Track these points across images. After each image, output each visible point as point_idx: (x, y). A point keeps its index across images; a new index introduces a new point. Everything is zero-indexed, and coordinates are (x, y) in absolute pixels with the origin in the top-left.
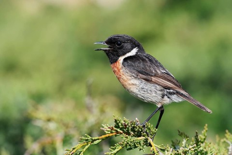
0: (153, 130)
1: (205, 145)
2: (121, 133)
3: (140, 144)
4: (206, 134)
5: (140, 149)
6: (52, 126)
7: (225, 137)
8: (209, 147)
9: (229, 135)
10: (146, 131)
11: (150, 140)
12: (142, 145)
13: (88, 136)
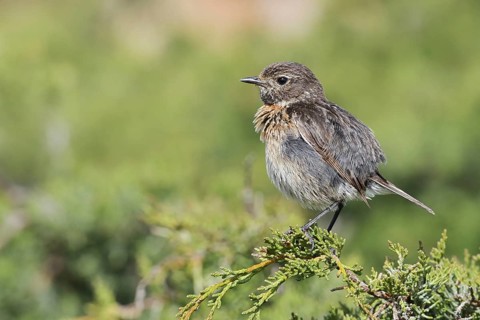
5: (320, 277)
11: (335, 259)
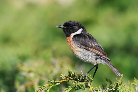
0: (91, 78)
1: (122, 87)
2: (72, 80)
3: (83, 87)
4: (122, 80)
5: (83, 90)
6: (32, 75)
7: (134, 82)
8: (124, 88)
9: (136, 81)
10: (87, 79)
11: (89, 84)
12: (84, 87)
13: (53, 80)
